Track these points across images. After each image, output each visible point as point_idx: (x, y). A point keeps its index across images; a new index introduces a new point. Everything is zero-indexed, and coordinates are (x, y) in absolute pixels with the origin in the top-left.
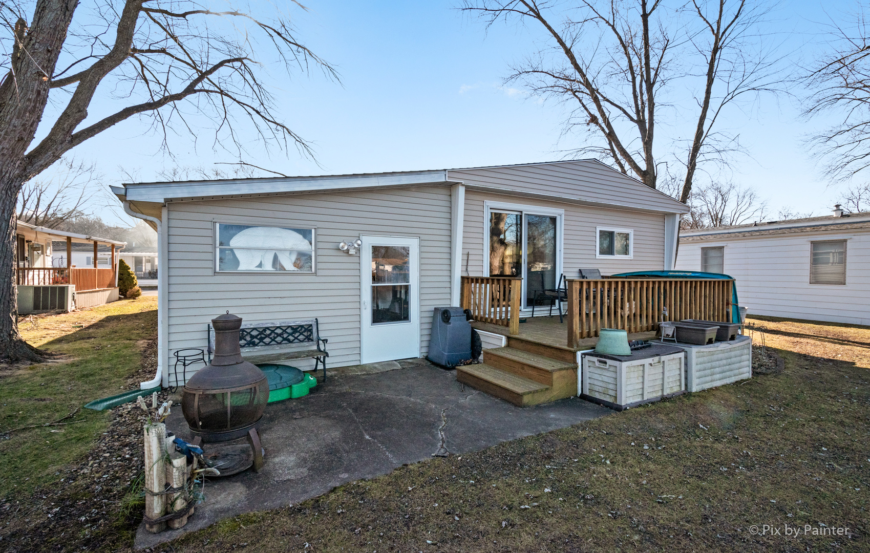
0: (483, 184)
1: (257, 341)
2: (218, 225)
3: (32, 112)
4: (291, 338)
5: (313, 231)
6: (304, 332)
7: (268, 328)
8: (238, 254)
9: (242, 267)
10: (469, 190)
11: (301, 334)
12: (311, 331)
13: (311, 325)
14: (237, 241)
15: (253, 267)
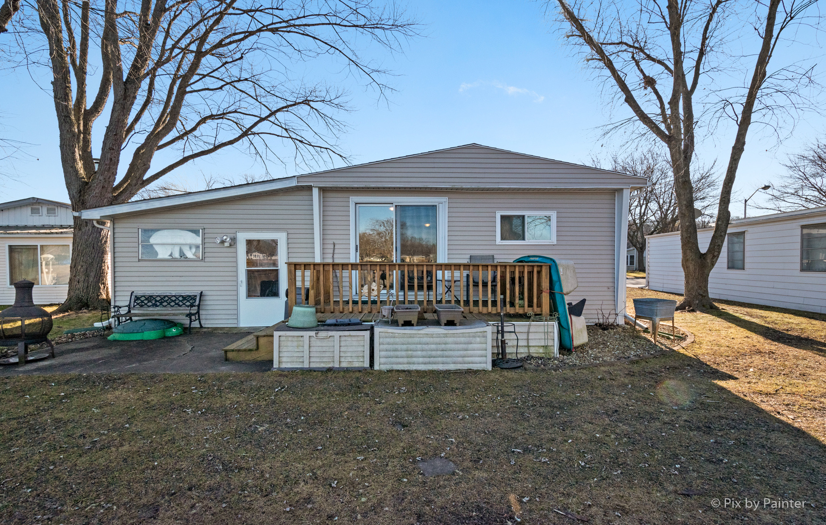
0: (335, 183)
1: (158, 304)
2: (140, 230)
3: (109, 170)
4: (181, 303)
5: (201, 230)
6: (191, 300)
7: (167, 296)
8: (157, 248)
9: (160, 256)
10: (323, 190)
11: (188, 301)
12: (195, 300)
13: (196, 296)
14: (154, 239)
15: (166, 256)
